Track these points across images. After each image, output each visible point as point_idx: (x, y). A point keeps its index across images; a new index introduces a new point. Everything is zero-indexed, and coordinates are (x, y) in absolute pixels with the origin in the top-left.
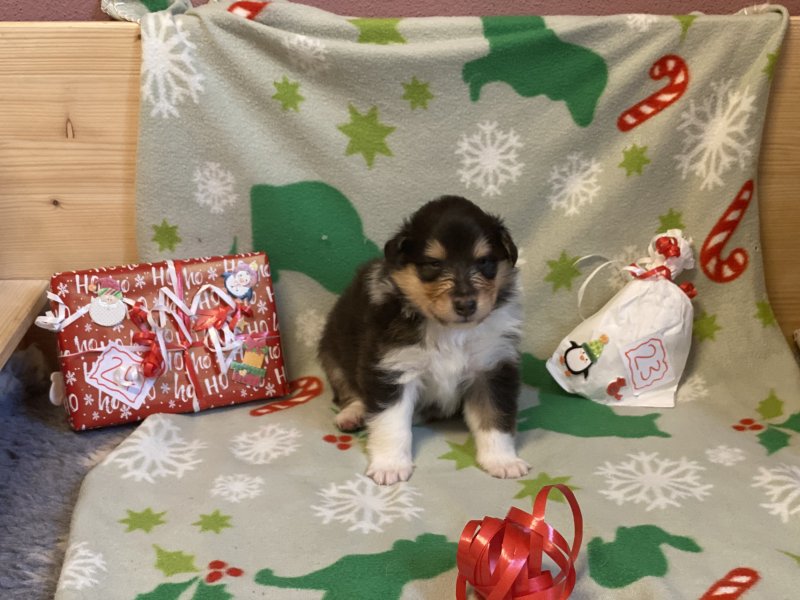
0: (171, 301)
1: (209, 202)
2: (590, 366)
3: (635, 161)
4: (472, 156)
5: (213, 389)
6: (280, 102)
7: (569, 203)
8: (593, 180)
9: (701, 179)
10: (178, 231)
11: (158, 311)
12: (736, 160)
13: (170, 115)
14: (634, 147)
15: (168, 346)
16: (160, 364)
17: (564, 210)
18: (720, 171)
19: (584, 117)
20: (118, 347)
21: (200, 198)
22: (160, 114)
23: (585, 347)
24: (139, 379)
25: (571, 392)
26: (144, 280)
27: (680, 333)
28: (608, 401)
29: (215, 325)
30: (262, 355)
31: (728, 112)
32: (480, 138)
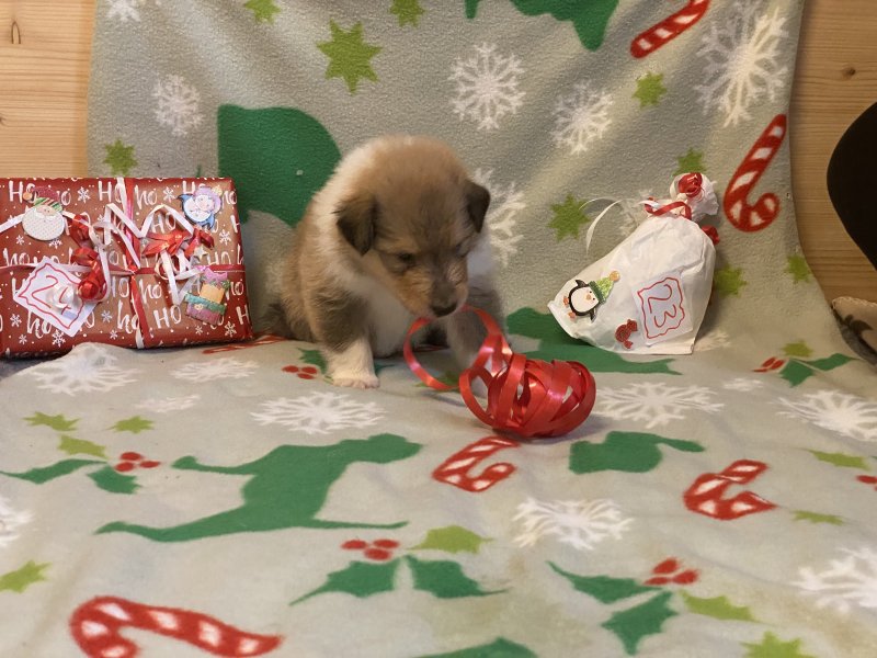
0: (118, 220)
1: (170, 122)
2: (596, 306)
3: (651, 92)
4: (468, 83)
5: (163, 323)
6: (252, 11)
7: (576, 140)
8: (602, 114)
9: (724, 115)
10: (134, 152)
11: (102, 230)
12: (764, 90)
13: (129, 17)
14: (649, 75)
15: (111, 268)
16: (101, 286)
17: (570, 148)
18: (747, 104)
19: (593, 40)
20: (54, 264)
21: (161, 116)
22: (118, 16)
23: (592, 285)
24: (75, 302)
25: (576, 337)
26: (88, 194)
27: (698, 274)
28: (616, 348)
29: (168, 250)
30: (222, 290)
31: (754, 39)
32: (476, 63)
